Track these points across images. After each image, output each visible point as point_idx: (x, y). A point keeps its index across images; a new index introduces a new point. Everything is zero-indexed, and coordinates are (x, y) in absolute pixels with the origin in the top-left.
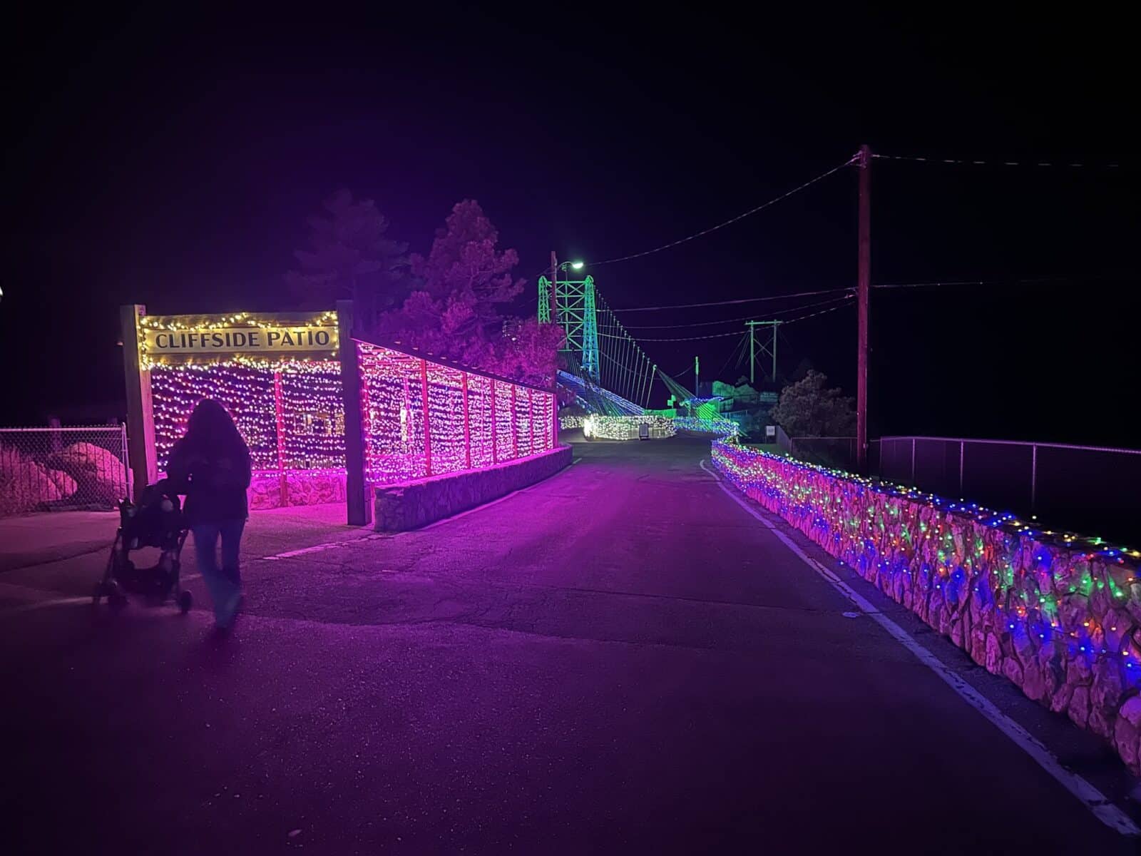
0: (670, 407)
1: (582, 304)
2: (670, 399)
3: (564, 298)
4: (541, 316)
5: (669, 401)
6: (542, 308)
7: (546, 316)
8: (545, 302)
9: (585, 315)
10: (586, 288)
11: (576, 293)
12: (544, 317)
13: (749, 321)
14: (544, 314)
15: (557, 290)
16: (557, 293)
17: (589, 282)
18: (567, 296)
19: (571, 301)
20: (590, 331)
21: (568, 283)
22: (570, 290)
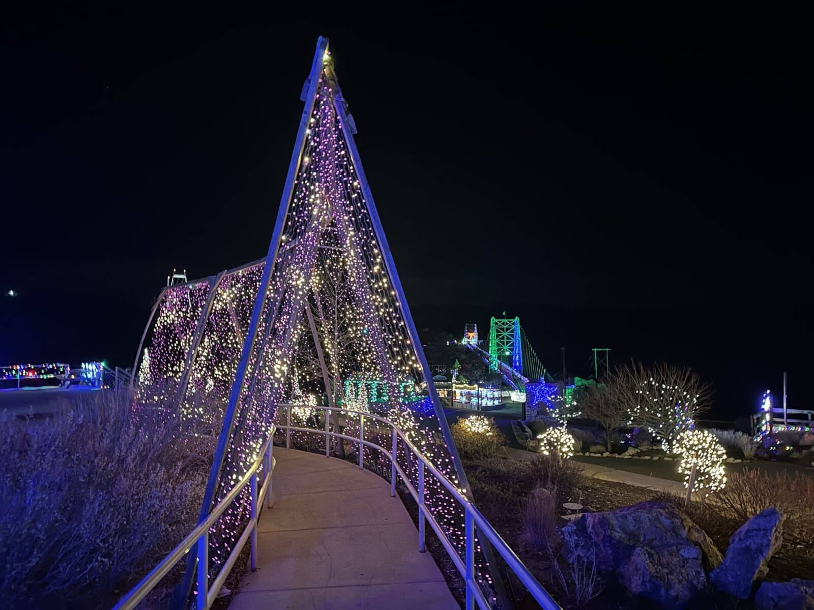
1: (513, 331)
4: (492, 336)
6: (492, 332)
7: (494, 336)
8: (494, 330)
9: (515, 337)
10: (515, 322)
11: (510, 325)
13: (594, 348)
15: (500, 324)
16: (500, 326)
17: (517, 319)
18: (505, 327)
19: (507, 329)
20: (517, 345)
21: (505, 321)
22: (507, 324)
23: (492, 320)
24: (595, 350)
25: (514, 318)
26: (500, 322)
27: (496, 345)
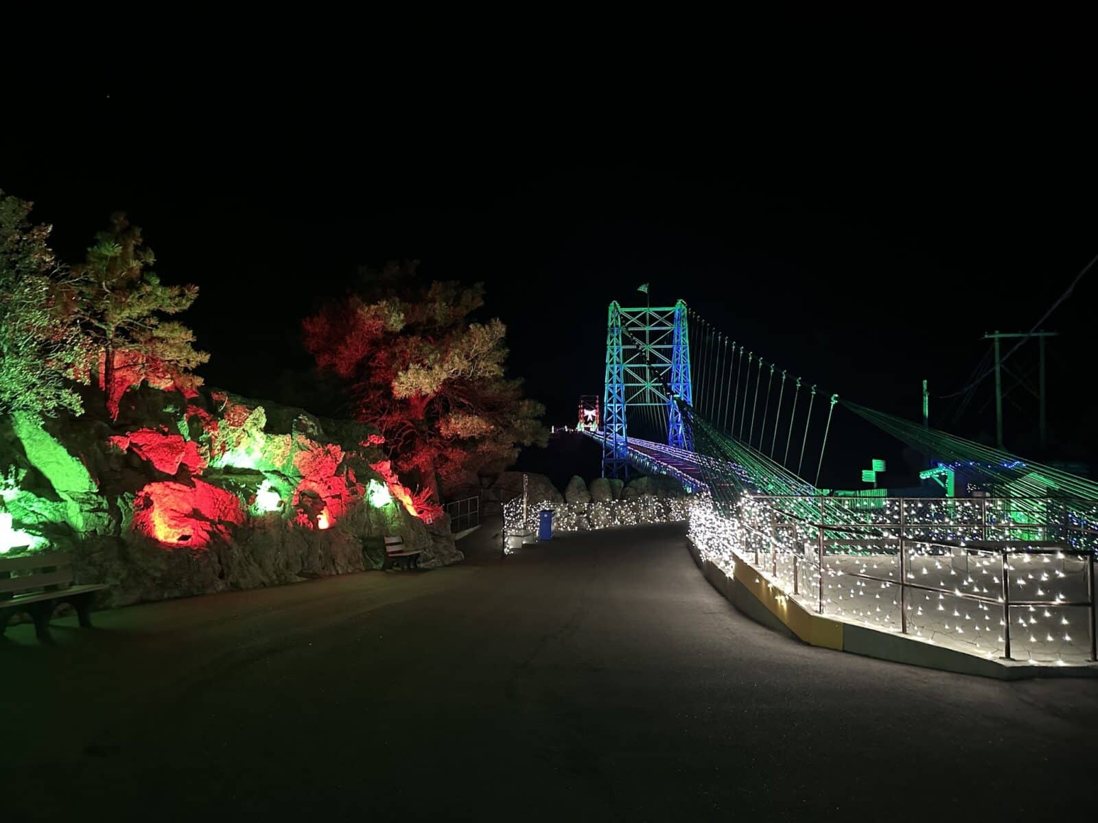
0: (869, 486)
1: (669, 339)
2: (870, 468)
3: (645, 331)
4: (611, 356)
5: (865, 472)
6: (612, 344)
7: (618, 355)
8: (618, 337)
9: (674, 356)
10: (676, 316)
11: (661, 324)
12: (615, 357)
13: (992, 332)
14: (615, 353)
15: (634, 320)
16: (633, 325)
17: (680, 308)
18: (648, 329)
19: (654, 335)
20: (681, 375)
21: (650, 311)
22: (652, 319)
23: (611, 308)
24: (997, 335)
25: (673, 305)
26: (634, 314)
27: (622, 380)
